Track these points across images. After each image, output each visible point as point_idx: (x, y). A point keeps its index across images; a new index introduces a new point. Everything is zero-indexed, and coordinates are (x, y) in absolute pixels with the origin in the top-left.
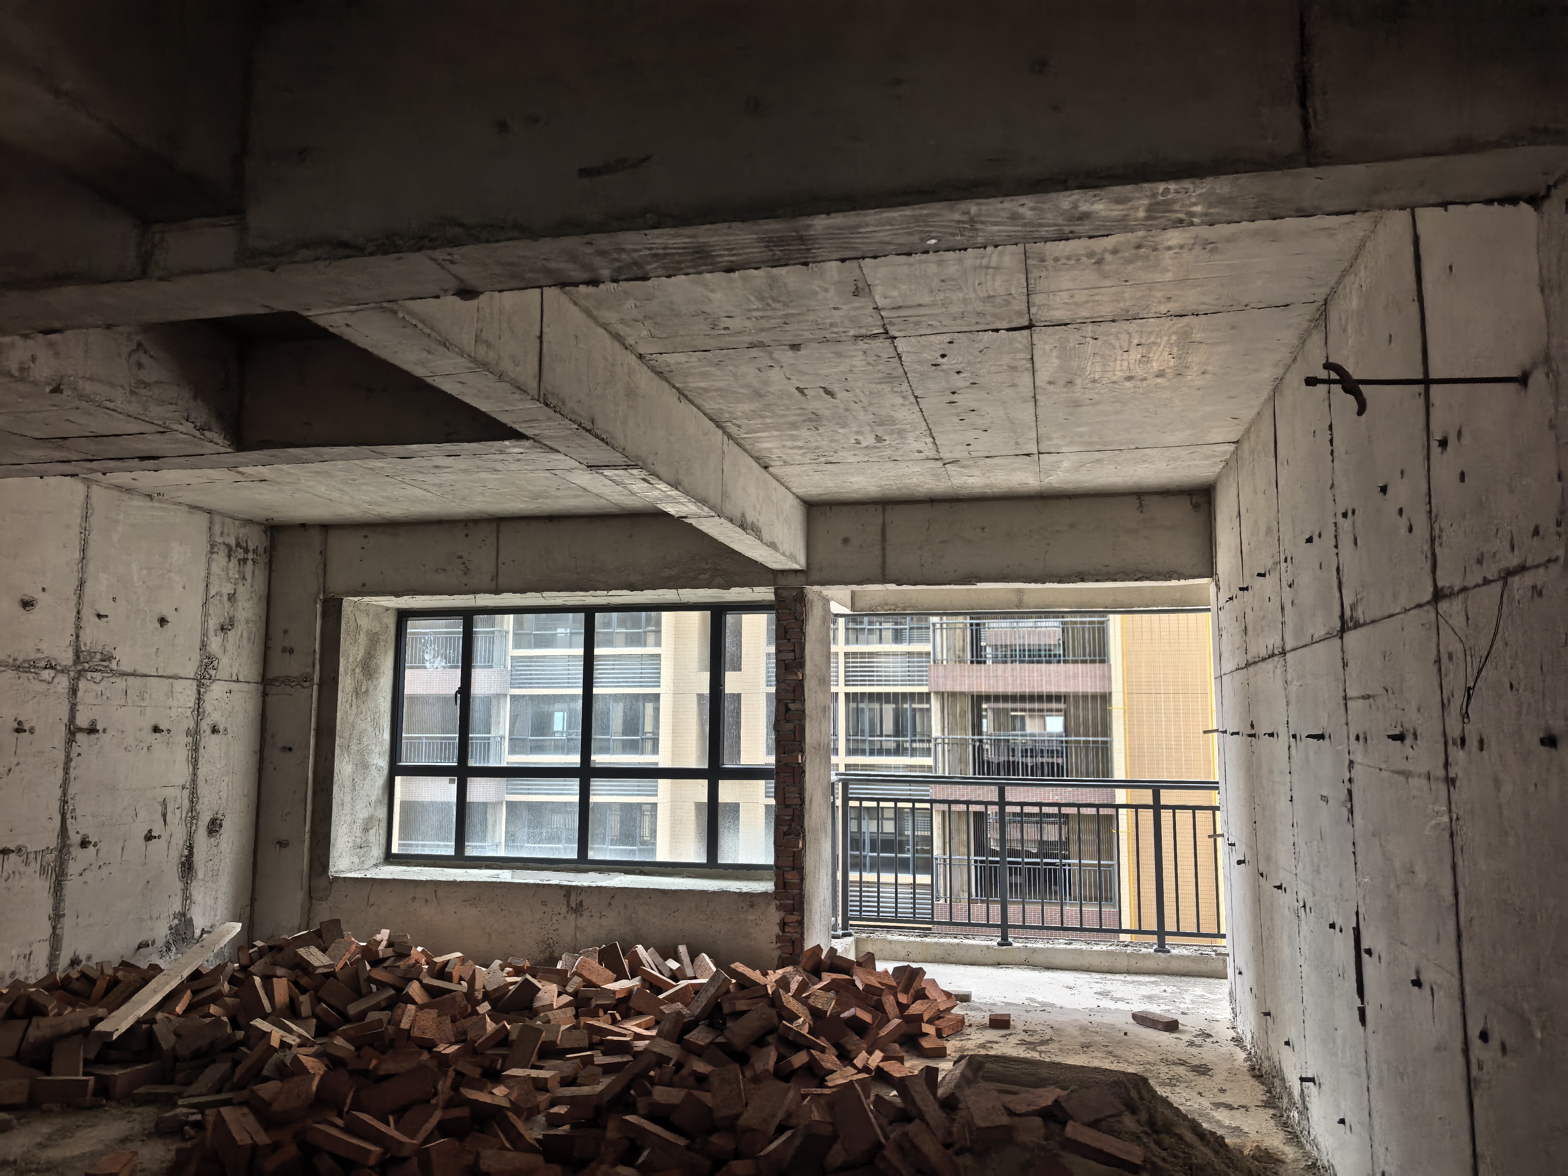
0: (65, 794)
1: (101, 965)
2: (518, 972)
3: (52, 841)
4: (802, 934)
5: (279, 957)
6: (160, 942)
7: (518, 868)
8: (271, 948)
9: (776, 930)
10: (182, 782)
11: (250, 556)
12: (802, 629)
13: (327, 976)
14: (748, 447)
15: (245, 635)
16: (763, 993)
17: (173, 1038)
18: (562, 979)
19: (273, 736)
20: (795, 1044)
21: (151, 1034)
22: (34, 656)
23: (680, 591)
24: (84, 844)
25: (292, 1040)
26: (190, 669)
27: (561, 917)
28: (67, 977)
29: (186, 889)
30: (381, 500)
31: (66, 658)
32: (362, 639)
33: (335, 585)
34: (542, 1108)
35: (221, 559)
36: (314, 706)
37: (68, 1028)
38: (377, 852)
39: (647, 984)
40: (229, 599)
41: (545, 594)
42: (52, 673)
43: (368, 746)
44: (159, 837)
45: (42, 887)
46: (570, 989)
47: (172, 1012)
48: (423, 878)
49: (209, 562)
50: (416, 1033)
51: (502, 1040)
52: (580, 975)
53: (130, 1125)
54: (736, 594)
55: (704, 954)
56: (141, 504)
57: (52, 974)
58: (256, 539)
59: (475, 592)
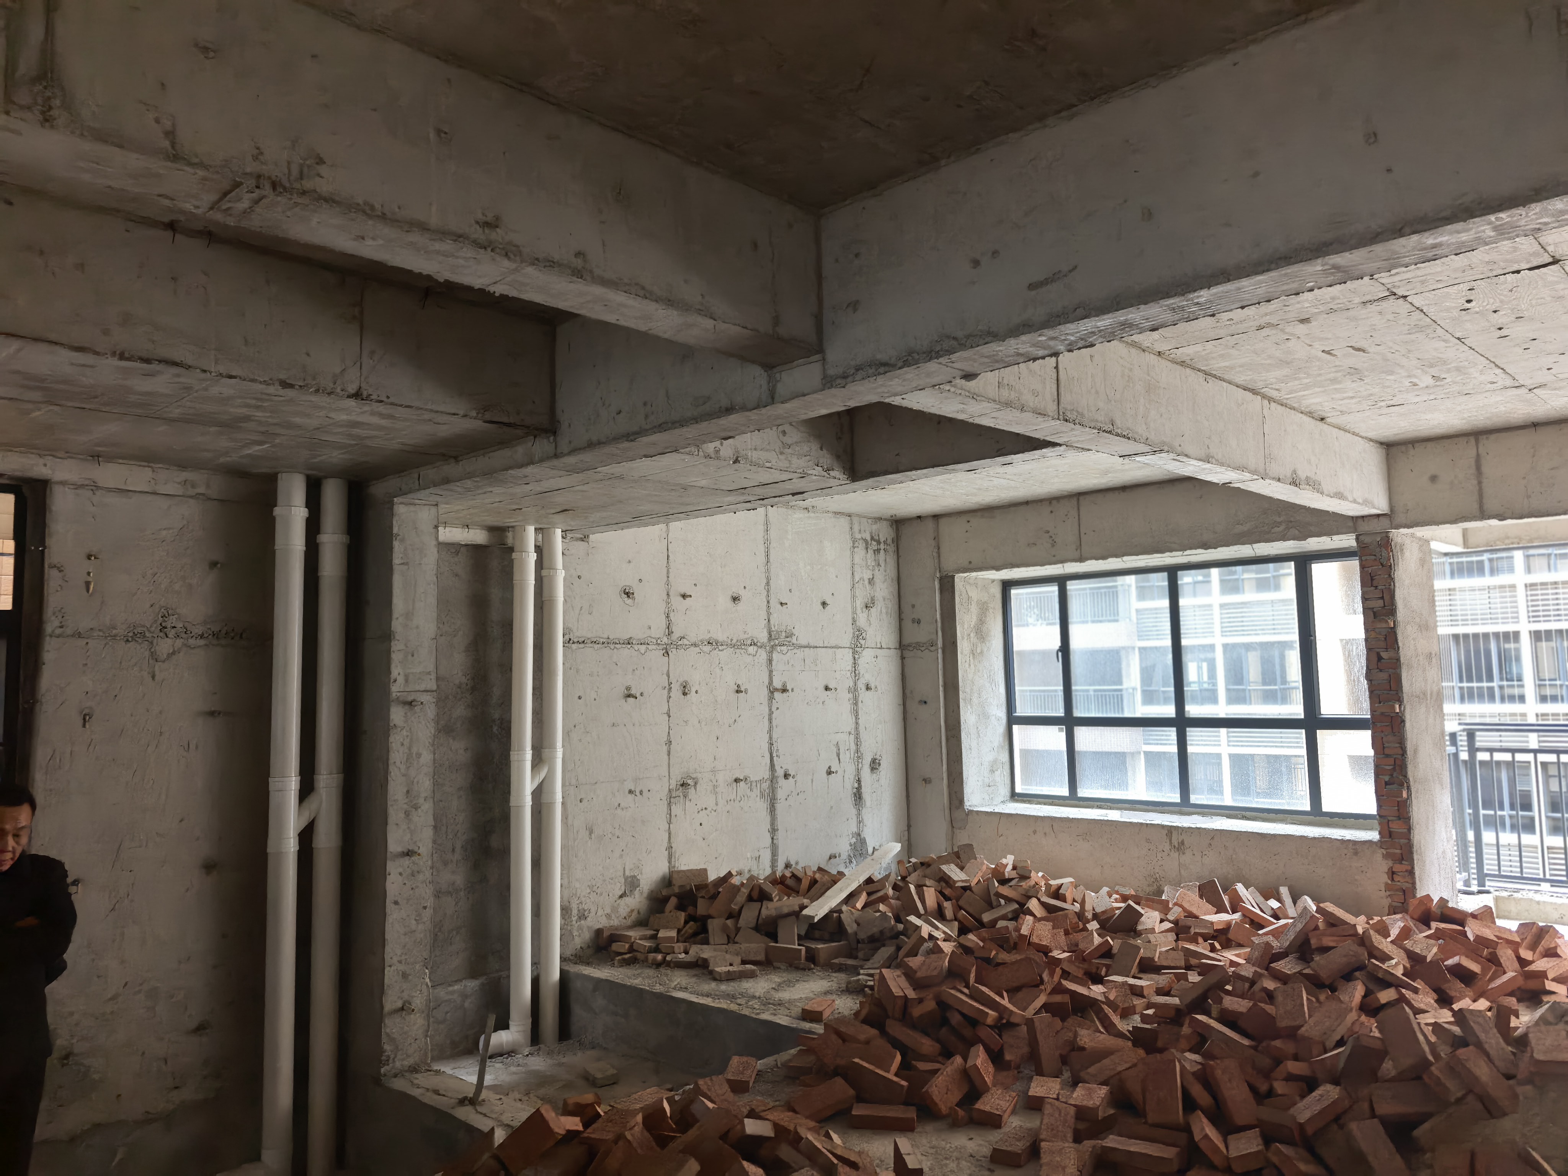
0: (771, 738)
1: (804, 868)
2: (1124, 898)
3: (767, 775)
4: (1414, 884)
5: (928, 871)
6: (844, 856)
7: (1126, 809)
8: (922, 864)
9: (1385, 878)
10: (849, 730)
11: (882, 546)
12: (1390, 575)
13: (965, 889)
14: (1296, 405)
15: (884, 611)
16: (1351, 932)
17: (855, 925)
18: (1164, 908)
19: (912, 692)
20: (1387, 982)
21: (839, 919)
22: (743, 636)
23: (1255, 546)
24: (786, 776)
25: (937, 934)
26: (846, 639)
27: (1166, 853)
28: (783, 876)
29: (859, 814)
30: (975, 491)
31: (763, 637)
32: (974, 609)
33: (949, 564)
34: (1138, 1010)
35: (860, 552)
36: (940, 666)
37: (786, 910)
38: (1005, 791)
39: (1247, 920)
40: (870, 583)
41: (1125, 558)
42: (755, 648)
43: (987, 699)
44: (836, 772)
45: (762, 806)
46: (1171, 917)
47: (854, 907)
48: (1041, 814)
49: (853, 553)
50: (1035, 940)
51: (1106, 953)
52: (1181, 906)
53: (829, 984)
54: (1314, 544)
55: (1306, 897)
56: (801, 515)
57: (774, 872)
58: (885, 532)
59: (1062, 562)
